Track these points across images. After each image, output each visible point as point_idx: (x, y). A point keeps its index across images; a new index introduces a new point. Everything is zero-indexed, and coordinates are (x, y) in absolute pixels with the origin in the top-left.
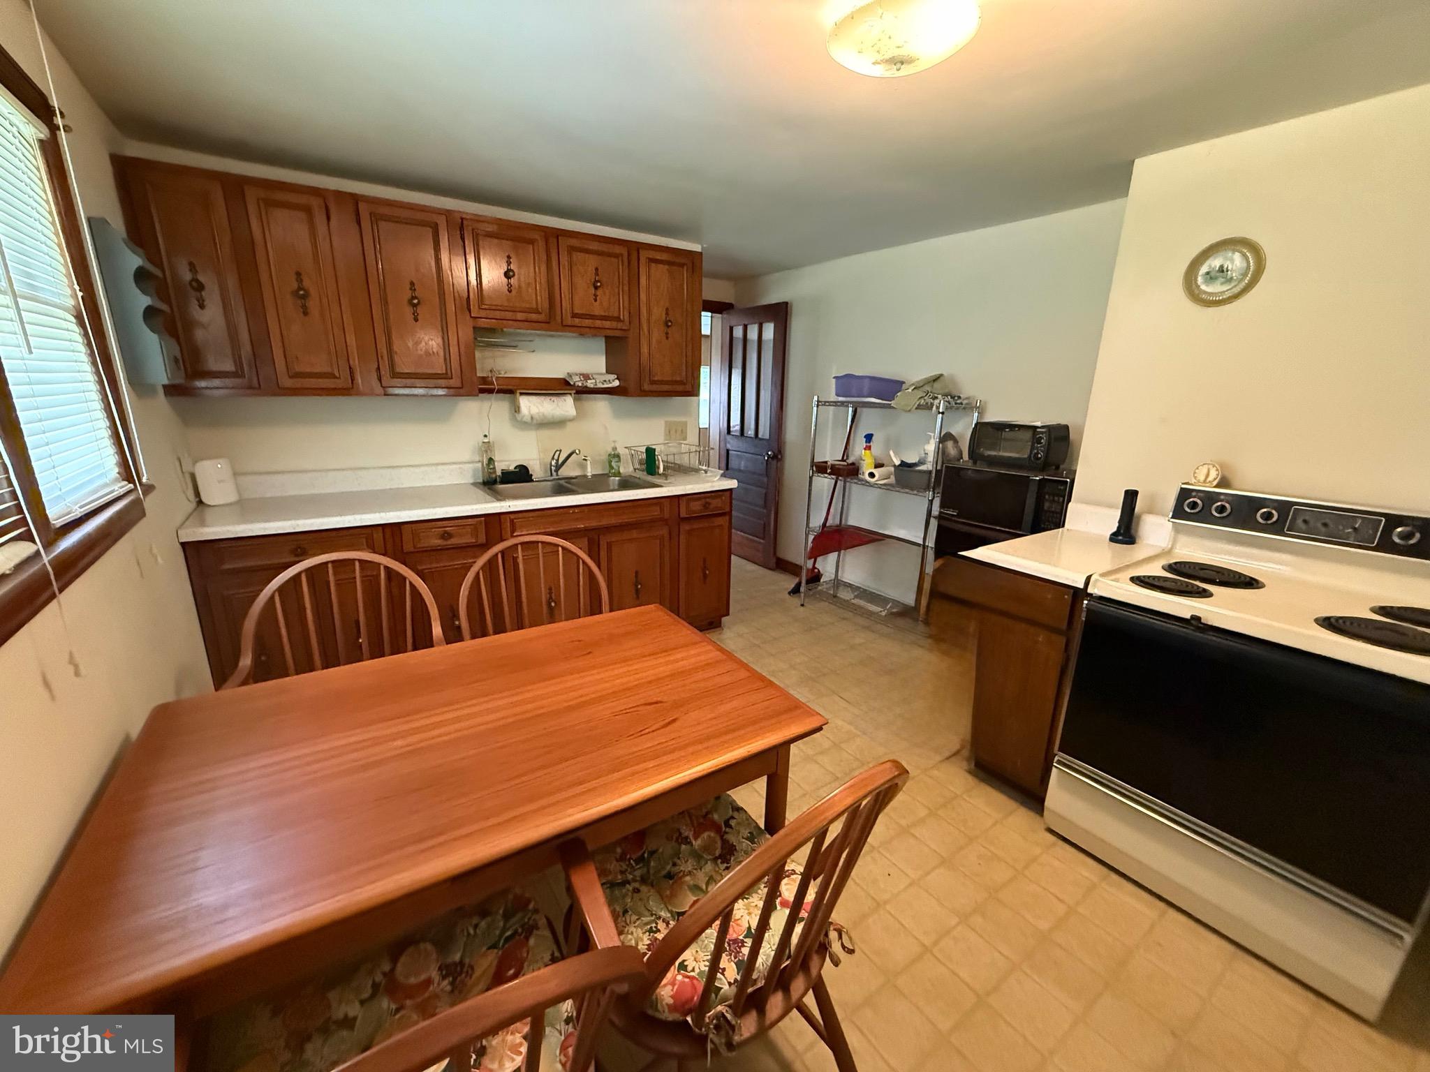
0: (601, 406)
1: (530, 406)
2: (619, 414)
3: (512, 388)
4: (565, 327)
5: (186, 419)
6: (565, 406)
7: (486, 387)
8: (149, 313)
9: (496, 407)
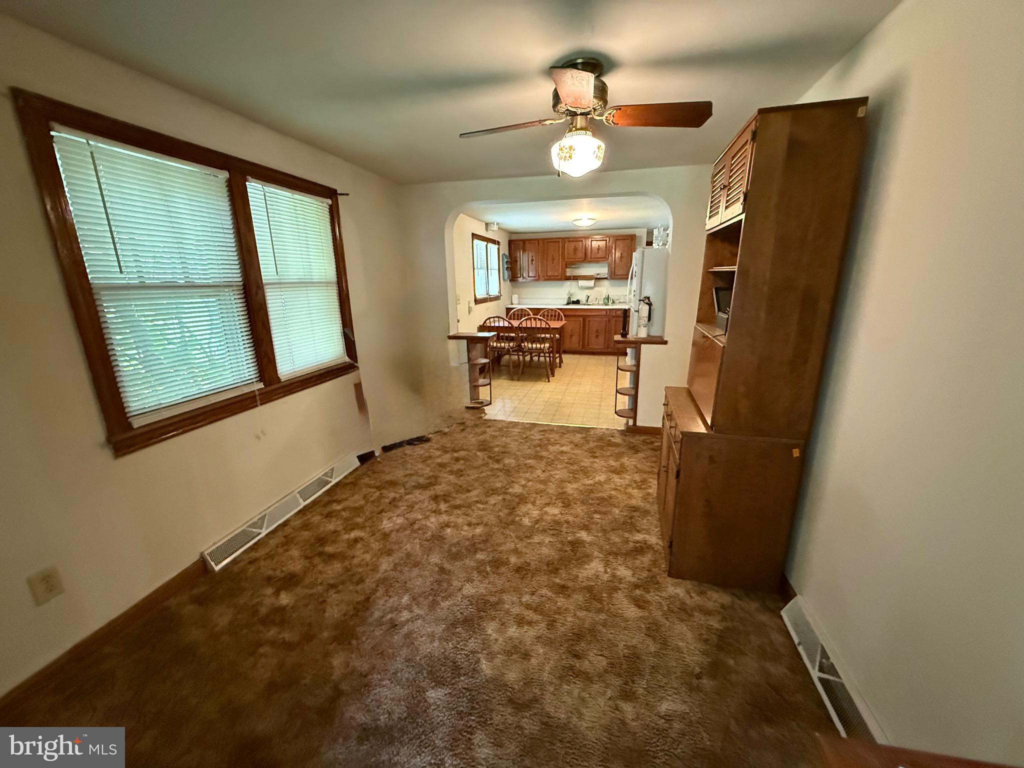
0: (606, 283)
1: (582, 283)
2: (612, 286)
3: (576, 278)
4: (590, 262)
5: (513, 286)
6: (591, 283)
7: (568, 278)
8: (507, 268)
9: (573, 283)
